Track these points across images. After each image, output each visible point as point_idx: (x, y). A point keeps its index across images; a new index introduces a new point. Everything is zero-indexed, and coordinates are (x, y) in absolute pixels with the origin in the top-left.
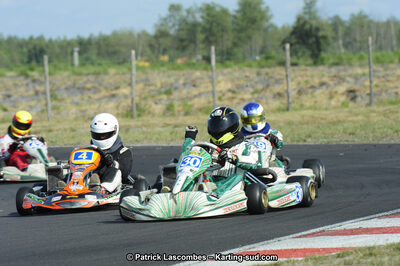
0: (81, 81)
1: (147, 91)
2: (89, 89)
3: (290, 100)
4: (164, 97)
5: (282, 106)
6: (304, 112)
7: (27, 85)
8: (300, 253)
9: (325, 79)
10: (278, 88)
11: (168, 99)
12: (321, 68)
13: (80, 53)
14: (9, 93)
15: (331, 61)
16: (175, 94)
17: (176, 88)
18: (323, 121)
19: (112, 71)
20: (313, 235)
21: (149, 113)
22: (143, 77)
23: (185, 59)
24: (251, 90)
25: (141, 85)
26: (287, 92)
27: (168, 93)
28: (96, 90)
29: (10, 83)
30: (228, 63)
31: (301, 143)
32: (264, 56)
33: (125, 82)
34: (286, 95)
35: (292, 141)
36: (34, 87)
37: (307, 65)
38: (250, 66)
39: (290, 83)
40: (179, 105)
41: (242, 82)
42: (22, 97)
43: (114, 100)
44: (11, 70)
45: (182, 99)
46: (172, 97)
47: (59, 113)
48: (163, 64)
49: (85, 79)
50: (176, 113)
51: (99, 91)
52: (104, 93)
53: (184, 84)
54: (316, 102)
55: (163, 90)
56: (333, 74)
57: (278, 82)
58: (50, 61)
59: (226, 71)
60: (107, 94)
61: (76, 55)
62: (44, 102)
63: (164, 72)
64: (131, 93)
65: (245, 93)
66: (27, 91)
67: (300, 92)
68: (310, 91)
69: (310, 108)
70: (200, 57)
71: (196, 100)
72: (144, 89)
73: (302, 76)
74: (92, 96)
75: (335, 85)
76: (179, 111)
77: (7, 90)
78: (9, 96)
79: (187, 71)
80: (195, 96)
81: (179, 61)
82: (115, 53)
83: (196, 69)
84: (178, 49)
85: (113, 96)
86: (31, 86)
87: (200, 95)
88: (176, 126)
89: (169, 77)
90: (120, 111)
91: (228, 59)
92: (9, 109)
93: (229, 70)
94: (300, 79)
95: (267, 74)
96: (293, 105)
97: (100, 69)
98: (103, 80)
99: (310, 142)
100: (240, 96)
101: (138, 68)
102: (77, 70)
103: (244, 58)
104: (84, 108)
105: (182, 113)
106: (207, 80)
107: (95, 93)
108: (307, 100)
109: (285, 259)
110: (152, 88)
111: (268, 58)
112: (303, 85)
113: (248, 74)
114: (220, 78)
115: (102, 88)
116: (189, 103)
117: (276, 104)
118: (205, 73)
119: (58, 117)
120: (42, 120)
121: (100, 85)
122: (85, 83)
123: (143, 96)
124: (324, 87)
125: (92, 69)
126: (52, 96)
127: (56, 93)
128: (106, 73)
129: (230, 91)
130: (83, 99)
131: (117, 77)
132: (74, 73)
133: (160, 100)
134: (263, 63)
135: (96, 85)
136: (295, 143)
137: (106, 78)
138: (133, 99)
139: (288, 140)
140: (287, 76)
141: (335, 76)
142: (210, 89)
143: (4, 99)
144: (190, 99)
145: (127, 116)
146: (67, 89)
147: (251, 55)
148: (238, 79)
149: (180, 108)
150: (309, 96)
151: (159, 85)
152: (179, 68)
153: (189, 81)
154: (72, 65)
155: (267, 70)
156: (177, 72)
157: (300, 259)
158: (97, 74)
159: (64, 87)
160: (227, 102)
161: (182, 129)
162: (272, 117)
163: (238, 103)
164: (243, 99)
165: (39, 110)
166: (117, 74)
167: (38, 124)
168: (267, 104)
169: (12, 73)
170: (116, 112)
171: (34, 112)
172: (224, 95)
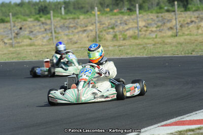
1: (101, 27)
2: (72, 27)
3: (178, 31)
4: (111, 30)
5: (173, 34)
6: (185, 37)
7: (40, 25)
9: (193, 19)
10: (169, 25)
12: (189, 13)
13: (65, 8)
14: (31, 30)
15: (194, 9)
16: (117, 29)
17: (116, 26)
19: (82, 17)
21: (105, 39)
23: (118, 10)
24: (156, 26)
25: (98, 25)
27: (113, 28)
28: (75, 27)
29: (31, 24)
32: (158, 7)
34: (175, 28)
35: (185, 54)
36: (44, 27)
37: (181, 11)
38: (152, 12)
41: (150, 21)
42: (39, 32)
43: (86, 33)
44: (30, 18)
45: (120, 32)
46: (115, 31)
47: (58, 40)
48: (107, 13)
49: (68, 21)
50: (118, 39)
51: (77, 28)
52: (80, 29)
53: (121, 23)
54: (190, 31)
55: (110, 27)
56: (196, 16)
57: (169, 21)
60: (82, 30)
61: (63, 9)
62: (50, 35)
63: (108, 17)
65: (153, 27)
66: (40, 29)
67: (181, 26)
68: (186, 25)
69: (188, 35)
70: (126, 8)
71: (128, 32)
72: (100, 26)
73: (181, 18)
74: (74, 30)
75: (199, 22)
76: (120, 38)
77: (30, 28)
78: (32, 32)
79: (120, 16)
80: (127, 30)
81: (115, 11)
82: (82, 8)
83: (124, 15)
84: (114, 5)
85: (85, 31)
86: (42, 26)
87: (129, 29)
88: (120, 46)
89: (111, 19)
90: (90, 38)
92: (33, 38)
95: (162, 17)
96: (179, 33)
97: (76, 16)
98: (77, 22)
99: (194, 54)
100: (150, 29)
102: (63, 17)
103: (149, 8)
104: (70, 37)
105: (122, 39)
107: (75, 29)
108: (186, 31)
110: (104, 26)
111: (161, 8)
112: (182, 22)
113: (152, 17)
115: (78, 26)
116: (125, 33)
117: (170, 33)
118: (129, 17)
120: (50, 44)
121: (77, 24)
122: (69, 24)
123: (100, 30)
124: (193, 23)
127: (56, 30)
128: (78, 18)
129: (144, 26)
130: (69, 32)
131: (85, 20)
132: (62, 18)
133: (109, 32)
134: (159, 11)
135: (75, 25)
136: (187, 55)
137: (79, 20)
138: (96, 32)
139: (183, 53)
140: (176, 18)
141: (198, 17)
142: (136, 26)
143: (30, 33)
144: (125, 31)
145: (93, 41)
146: (61, 27)
147: (152, 7)
148: (148, 20)
149: (121, 36)
150: (186, 28)
151: (107, 24)
152: (115, 15)
153: (122, 21)
154: (61, 14)
155: (161, 14)
158: (74, 18)
159: (58, 26)
160: (144, 33)
161: (123, 47)
162: (169, 40)
163: (150, 33)
164: (152, 31)
165: (48, 38)
166: (84, 18)
167: (49, 47)
168: (165, 33)
169: (32, 19)
170: (87, 39)
171: (45, 40)
172: (142, 28)
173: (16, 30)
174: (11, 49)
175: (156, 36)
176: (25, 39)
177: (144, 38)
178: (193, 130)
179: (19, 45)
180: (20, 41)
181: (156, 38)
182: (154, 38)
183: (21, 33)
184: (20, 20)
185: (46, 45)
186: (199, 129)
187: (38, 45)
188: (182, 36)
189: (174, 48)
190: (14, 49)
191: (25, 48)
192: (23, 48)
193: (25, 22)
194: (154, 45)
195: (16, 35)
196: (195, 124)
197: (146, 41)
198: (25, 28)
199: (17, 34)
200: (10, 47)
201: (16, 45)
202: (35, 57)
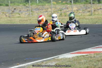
0: (39, 7)
2: (41, 9)
3: (92, 13)
4: (60, 11)
5: (90, 14)
6: (96, 16)
7: (25, 8)
8: (93, 53)
9: (101, 7)
10: (89, 10)
11: (61, 12)
12: (100, 4)
14: (20, 10)
16: (63, 11)
17: (63, 9)
18: (100, 18)
19: (47, 5)
20: (96, 48)
22: (54, 6)
23: (65, 2)
24: (82, 10)
25: (54, 9)
26: (91, 10)
27: (61, 10)
28: (42, 9)
29: (21, 7)
30: (76, 3)
31: (94, 24)
32: (86, 1)
33: (50, 7)
34: (91, 11)
35: (92, 23)
36: (27, 9)
37: (97, 4)
38: (82, 4)
39: (92, 8)
41: (80, 8)
42: (24, 11)
45: (64, 12)
46: (62, 12)
47: (33, 15)
48: (59, 3)
49: (40, 7)
50: (63, 16)
51: (43, 10)
53: (65, 8)
54: (99, 13)
55: (59, 10)
57: (89, 8)
58: (31, 2)
59: (76, 5)
60: (45, 11)
62: (29, 12)
63: (60, 5)
64: (51, 10)
65: (81, 11)
66: (25, 9)
67: (95, 11)
68: (97, 10)
69: (97, 15)
70: (69, 1)
72: (55, 9)
73: (95, 6)
76: (63, 15)
78: (20, 11)
79: (66, 5)
80: (68, 11)
81: (64, 2)
83: (68, 4)
85: (47, 11)
86: (26, 8)
87: (69, 11)
88: (62, 19)
89: (61, 6)
90: (48, 15)
91: (76, 2)
92: (20, 14)
93: (77, 5)
94: (95, 7)
95: (86, 6)
96: (93, 14)
98: (44, 7)
99: (97, 24)
100: (79, 12)
101: (53, 4)
103: (81, 2)
105: (64, 16)
106: (71, 7)
107: (42, 10)
108: (96, 13)
109: (89, 54)
110: (57, 9)
112: (95, 9)
113: (81, 6)
114: (74, 7)
115: (44, 9)
116: (66, 13)
117: (88, 14)
118: (70, 5)
119: (33, 16)
122: (40, 8)
123: (54, 11)
124: (101, 9)
125: (41, 4)
126: (31, 11)
127: (32, 10)
128: (45, 5)
129: (76, 10)
130: (39, 12)
132: (37, 5)
133: (58, 12)
134: (85, 3)
135: (42, 8)
136: (93, 24)
137: (45, 6)
138: (52, 12)
139: (91, 23)
140: (91, 6)
142: (71, 10)
144: (66, 12)
145: (50, 16)
146: (35, 9)
148: (79, 7)
149: (64, 14)
151: (58, 8)
152: (64, 4)
154: (37, 3)
155: (86, 5)
156: (63, 5)
157: (93, 54)
158: (43, 5)
159: (34, 9)
160: (76, 13)
161: (64, 20)
162: (87, 17)
163: (79, 13)
164: (80, 12)
165: (28, 14)
166: (48, 5)
167: (28, 18)
168: (86, 14)
169: (22, 5)
170: (47, 15)
171: (26, 15)
172: (75, 11)
173: (13, 10)
174: (9, 19)
175: (81, 15)
176: (16, 14)
178: (84, 56)
179: (13, 17)
180: (14, 15)
181: (81, 16)
182: (80, 16)
183: (15, 11)
184: (16, 5)
185: (27, 17)
186: (87, 55)
187: (23, 17)
188: (94, 15)
189: (87, 21)
190: (10, 19)
191: (16, 18)
192: (15, 18)
193: (18, 6)
194: (80, 19)
195: (12, 12)
196: (85, 53)
198: (18, 9)
199: (13, 12)
200: (9, 18)
202: (19, 22)
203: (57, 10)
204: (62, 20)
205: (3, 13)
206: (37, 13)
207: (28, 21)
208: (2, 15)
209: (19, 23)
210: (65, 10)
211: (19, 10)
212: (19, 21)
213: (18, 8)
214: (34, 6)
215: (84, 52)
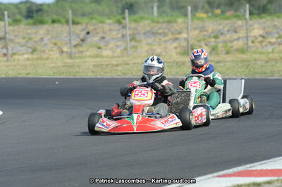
1: (201, 35)
2: (160, 34)
4: (213, 40)
7: (119, 30)
11: (215, 42)
13: (158, 7)
14: (105, 36)
16: (222, 38)
17: (222, 34)
19: (180, 20)
22: (201, 24)
23: (232, 12)
24: (277, 36)
25: (197, 32)
27: (216, 37)
28: (165, 34)
30: (263, 15)
36: (122, 32)
40: (222, 47)
41: (270, 30)
42: (113, 39)
43: (177, 42)
44: (110, 19)
45: (225, 42)
46: (218, 40)
47: (136, 51)
48: (216, 16)
49: (160, 25)
50: (219, 52)
52: (170, 36)
53: (228, 31)
55: (213, 35)
59: (261, 21)
60: (172, 37)
61: (155, 9)
63: (217, 21)
65: (272, 38)
66: (117, 34)
70: (243, 11)
71: (235, 43)
72: (199, 34)
74: (162, 38)
76: (222, 51)
78: (103, 38)
79: (234, 20)
80: (235, 40)
81: (228, 14)
83: (240, 19)
84: (227, 5)
85: (177, 39)
87: (238, 39)
88: (218, 62)
89: (220, 24)
90: (178, 50)
91: (263, 13)
92: (102, 47)
93: (263, 20)
97: (172, 19)
98: (172, 27)
100: (268, 40)
102: (155, 19)
103: (275, 12)
104: (154, 48)
105: (224, 52)
106: (245, 28)
107: (164, 36)
113: (276, 23)
114: (256, 26)
115: (169, 33)
116: (230, 45)
119: (135, 54)
120: (123, 56)
121: (169, 30)
122: (159, 29)
123: (198, 39)
125: (166, 19)
127: (137, 36)
128: (175, 22)
129: (261, 36)
130: (155, 41)
131: (183, 25)
132: (153, 21)
133: (209, 42)
135: (166, 31)
137: (175, 25)
138: (188, 42)
142: (245, 35)
143: (100, 40)
144: (231, 42)
145: (184, 54)
146: (145, 33)
148: (269, 27)
151: (210, 31)
152: (227, 18)
153: (232, 28)
156: (225, 22)
159: (143, 32)
160: (258, 45)
161: (222, 64)
164: (270, 42)
165: (123, 48)
167: (121, 59)
169: (110, 21)
170: (175, 51)
172: (256, 39)
173: (83, 34)
174: (69, 61)
175: (274, 49)
176: (92, 47)
177: (255, 53)
178: (259, 185)
179: (80, 55)
180: (85, 49)
181: (273, 52)
182: (269, 53)
183: (89, 40)
184: (94, 21)
185: (118, 57)
187: (107, 57)
190: (72, 61)
191: (88, 59)
192: (84, 60)
193: (100, 25)
194: (267, 62)
195: (81, 42)
196: (265, 176)
197: (256, 56)
198: (97, 33)
199: (83, 40)
200: (68, 58)
201: (77, 55)
202: (93, 72)
203: (205, 35)
204: (218, 64)
205: (55, 44)
206: (149, 44)
207: (117, 68)
208: (50, 50)
209: (90, 75)
210: (228, 37)
211: (101, 35)
212: (92, 67)
213: (98, 31)
214: (145, 25)
215: (261, 170)
